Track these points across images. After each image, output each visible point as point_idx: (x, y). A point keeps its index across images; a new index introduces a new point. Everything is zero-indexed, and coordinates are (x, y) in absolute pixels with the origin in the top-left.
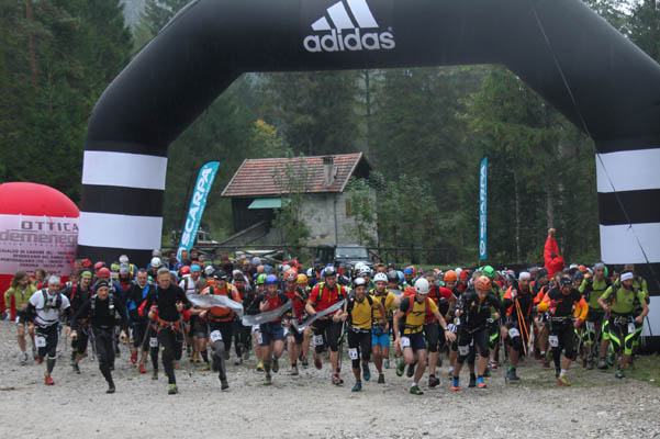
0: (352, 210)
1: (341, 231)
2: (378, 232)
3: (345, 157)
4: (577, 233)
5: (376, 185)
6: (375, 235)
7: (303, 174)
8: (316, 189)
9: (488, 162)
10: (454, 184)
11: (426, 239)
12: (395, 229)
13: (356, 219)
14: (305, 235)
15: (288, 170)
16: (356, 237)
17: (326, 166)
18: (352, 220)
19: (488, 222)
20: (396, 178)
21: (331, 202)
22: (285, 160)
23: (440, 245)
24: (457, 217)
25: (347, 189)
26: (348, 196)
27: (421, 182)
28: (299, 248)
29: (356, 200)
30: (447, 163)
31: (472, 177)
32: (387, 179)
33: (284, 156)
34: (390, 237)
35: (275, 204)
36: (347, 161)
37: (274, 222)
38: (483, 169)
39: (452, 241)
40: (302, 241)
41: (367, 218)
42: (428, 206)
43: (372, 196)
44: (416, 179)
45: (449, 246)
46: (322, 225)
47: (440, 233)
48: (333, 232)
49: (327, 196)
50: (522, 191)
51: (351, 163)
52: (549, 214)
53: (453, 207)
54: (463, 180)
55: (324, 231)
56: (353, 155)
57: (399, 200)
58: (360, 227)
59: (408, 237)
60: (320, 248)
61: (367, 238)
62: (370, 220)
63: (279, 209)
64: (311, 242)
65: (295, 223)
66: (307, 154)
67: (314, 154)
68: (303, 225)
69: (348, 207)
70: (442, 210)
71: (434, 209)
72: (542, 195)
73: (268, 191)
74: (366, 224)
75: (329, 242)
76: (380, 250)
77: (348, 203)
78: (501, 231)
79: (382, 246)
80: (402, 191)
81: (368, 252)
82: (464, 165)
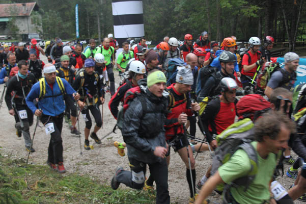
0: (33, 22)
1: (30, 29)
2: (43, 29)
3: (30, 4)
4: (107, 29)
5: (41, 13)
6: (42, 30)
7: (16, 10)
8: (21, 15)
9: (78, 5)
10: (67, 13)
11: (59, 31)
12: (48, 28)
13: (35, 25)
14: (18, 30)
15: (10, 8)
16: (35, 31)
17: (23, 7)
18: (33, 25)
19: (79, 26)
20: (48, 11)
21: (26, 19)
22: (9, 5)
23: (63, 33)
24: (69, 24)
25: (31, 14)
26: (31, 17)
27: (56, 12)
28: (15, 35)
29: (35, 18)
30: (64, 6)
31: (73, 11)
32: (45, 11)
33: (8, 3)
34: (47, 31)
35: (6, 20)
36: (31, 5)
37: (6, 26)
38: (77, 8)
39: (68, 32)
40: (17, 32)
41: (39, 24)
42: (59, 20)
43: (40, 17)
44: (54, 11)
45: (67, 33)
46: (23, 27)
47: (63, 29)
48: (27, 29)
49: (24, 17)
50: (90, 15)
51: (32, 6)
52: (98, 22)
53: (68, 20)
54: (70, 12)
55: (24, 29)
56: (33, 3)
57: (50, 18)
58: (37, 28)
59: (53, 31)
60: (23, 35)
61: (39, 31)
62: (40, 25)
63: (8, 22)
64: (20, 33)
65: (14, 26)
66: (17, 2)
67: (19, 2)
68: (17, 27)
69: (32, 21)
70: (64, 21)
71: (61, 21)
72: (96, 16)
73: (3, 15)
74: (38, 26)
75: (26, 32)
76: (44, 35)
77: (32, 19)
78: (83, 28)
79: (45, 34)
80: (50, 15)
81: (40, 35)
82: (71, 7)
